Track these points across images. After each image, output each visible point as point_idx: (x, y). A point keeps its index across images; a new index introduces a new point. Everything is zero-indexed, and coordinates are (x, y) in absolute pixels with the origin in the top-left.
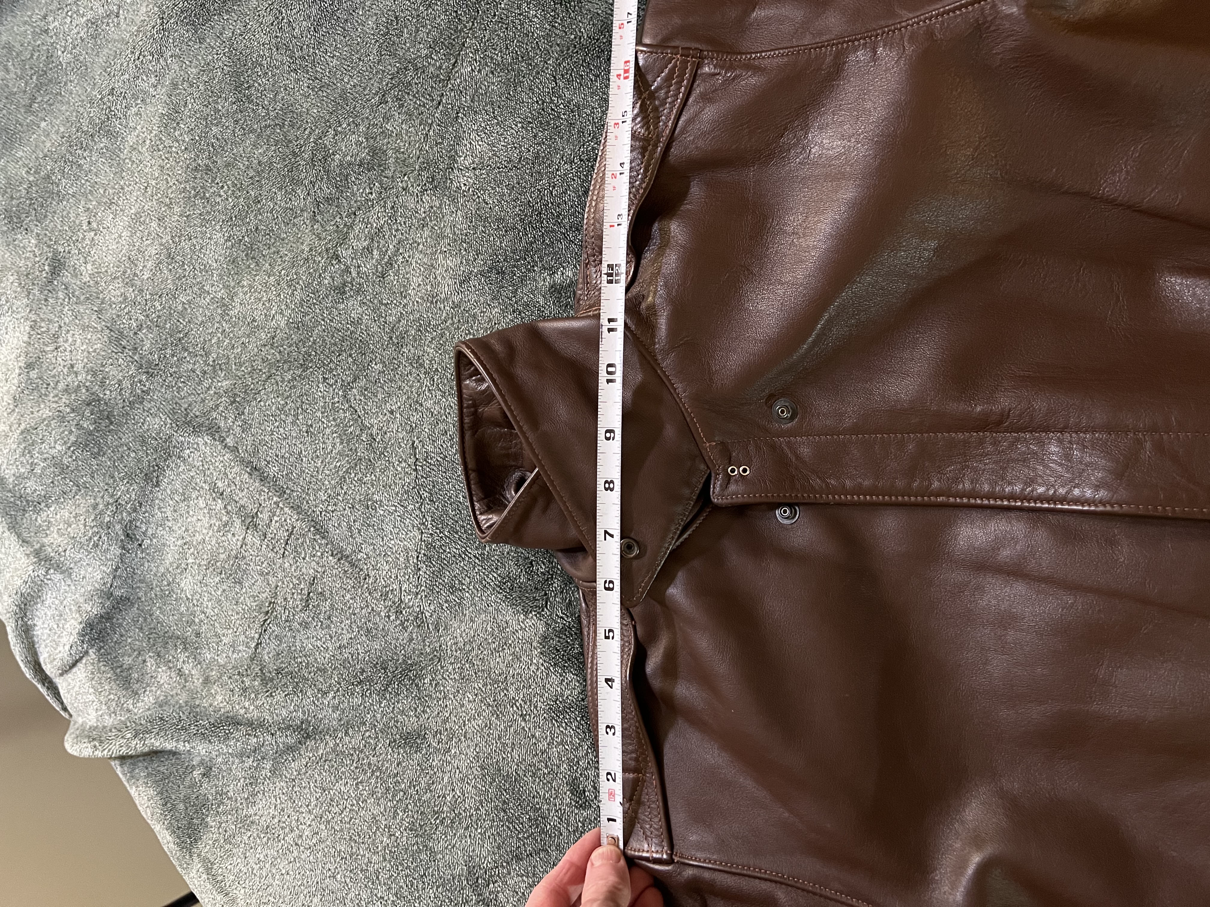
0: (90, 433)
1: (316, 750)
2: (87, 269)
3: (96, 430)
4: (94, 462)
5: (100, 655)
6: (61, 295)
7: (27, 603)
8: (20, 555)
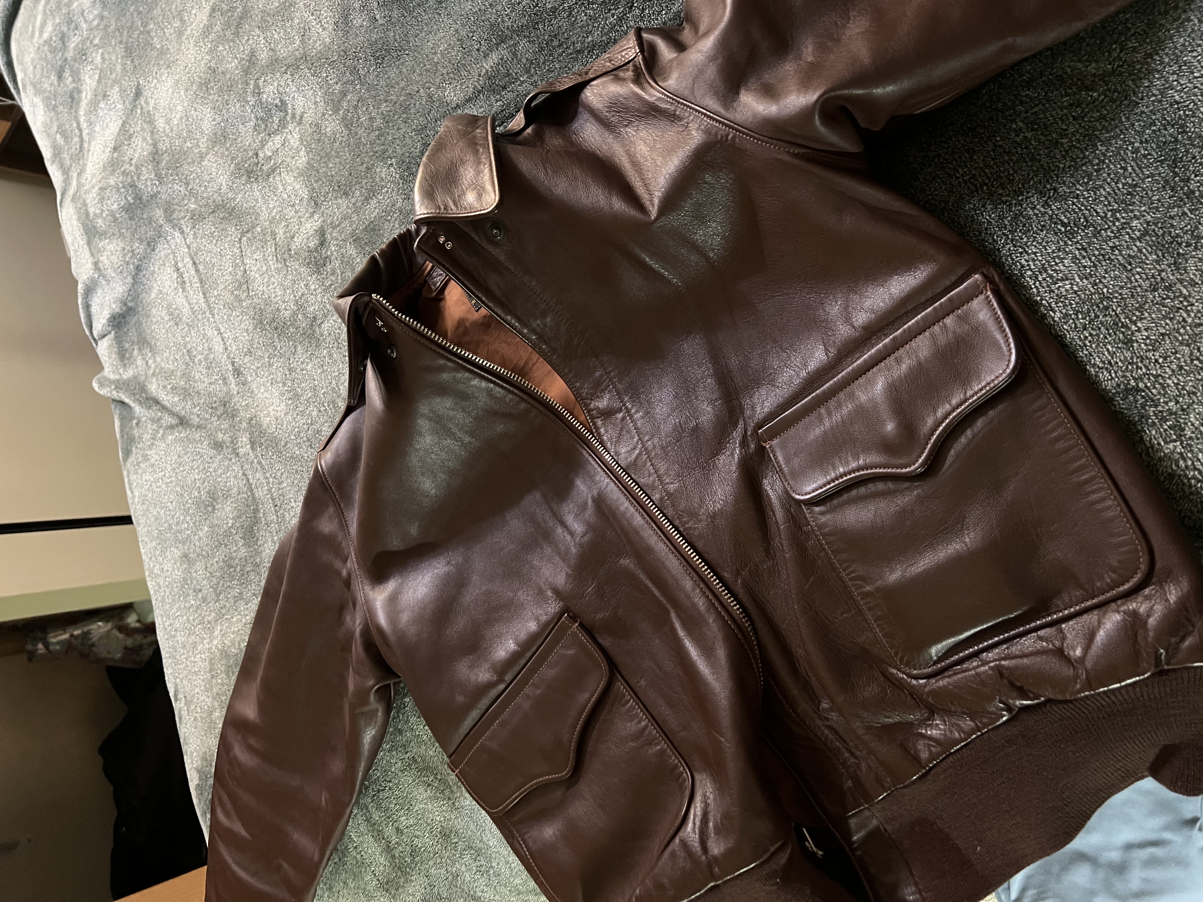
0: (130, 204)
1: (180, 433)
2: (152, 102)
3: (134, 203)
4: (129, 222)
5: (116, 337)
6: (139, 111)
7: (89, 291)
8: (89, 261)
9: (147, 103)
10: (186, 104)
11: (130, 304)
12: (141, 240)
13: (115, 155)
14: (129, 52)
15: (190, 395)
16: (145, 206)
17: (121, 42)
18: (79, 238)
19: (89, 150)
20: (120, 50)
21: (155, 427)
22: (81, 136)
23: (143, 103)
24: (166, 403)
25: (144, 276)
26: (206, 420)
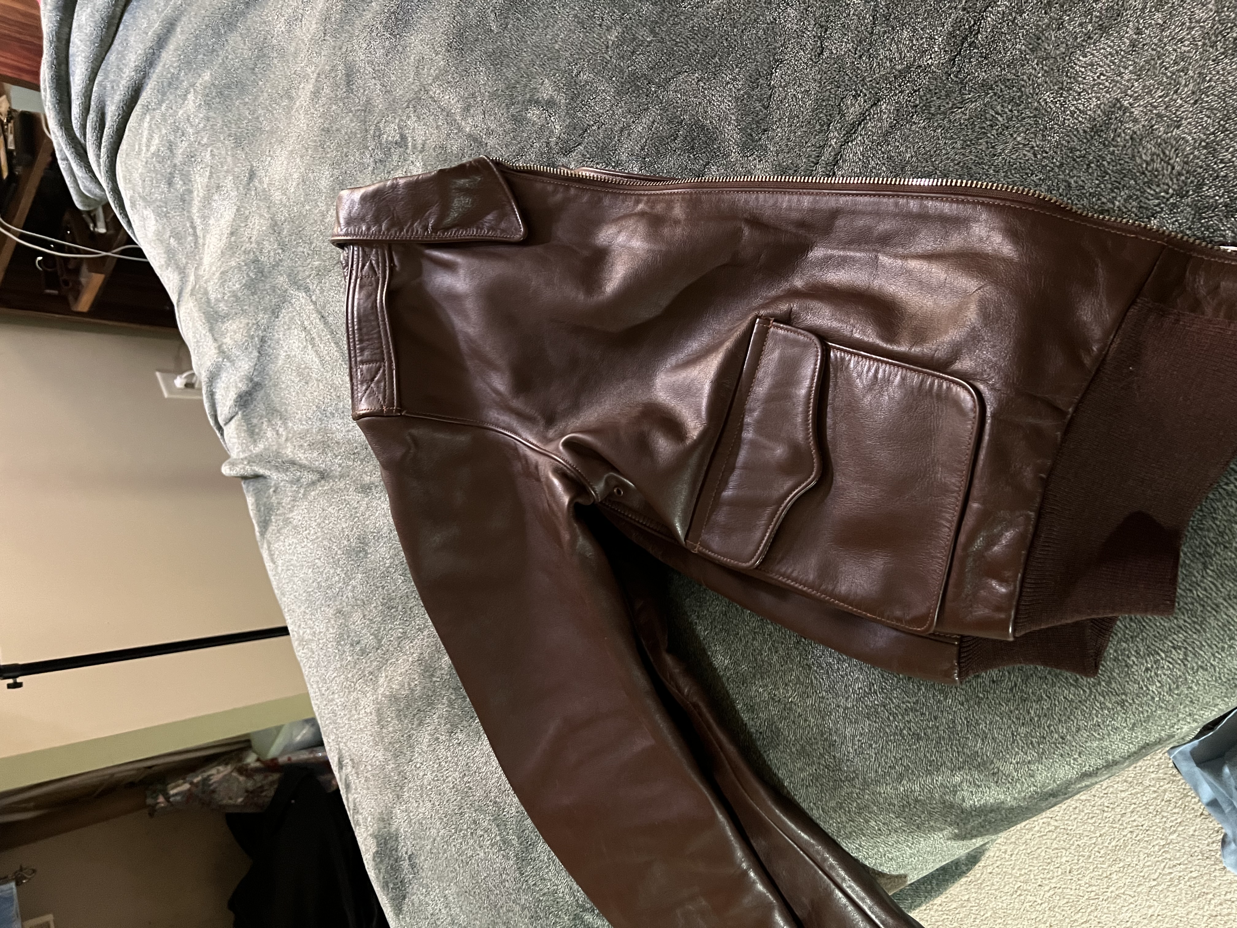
0: (252, 280)
1: (324, 486)
2: (266, 180)
3: (256, 278)
4: (251, 297)
5: (243, 416)
6: (253, 193)
7: (213, 378)
8: (212, 348)
9: (261, 182)
10: (303, 169)
11: (256, 380)
12: (265, 310)
13: (233, 239)
14: (238, 142)
15: (329, 446)
16: (266, 277)
17: (229, 136)
18: (200, 328)
19: (204, 244)
20: (229, 143)
21: (295, 488)
22: (195, 235)
23: (257, 184)
24: (305, 462)
25: (269, 346)
26: (348, 467)
